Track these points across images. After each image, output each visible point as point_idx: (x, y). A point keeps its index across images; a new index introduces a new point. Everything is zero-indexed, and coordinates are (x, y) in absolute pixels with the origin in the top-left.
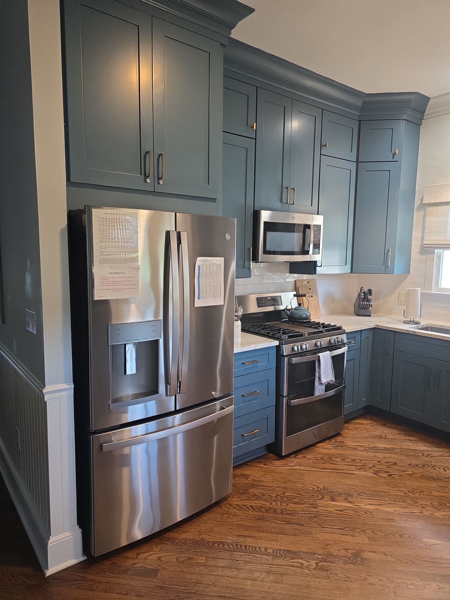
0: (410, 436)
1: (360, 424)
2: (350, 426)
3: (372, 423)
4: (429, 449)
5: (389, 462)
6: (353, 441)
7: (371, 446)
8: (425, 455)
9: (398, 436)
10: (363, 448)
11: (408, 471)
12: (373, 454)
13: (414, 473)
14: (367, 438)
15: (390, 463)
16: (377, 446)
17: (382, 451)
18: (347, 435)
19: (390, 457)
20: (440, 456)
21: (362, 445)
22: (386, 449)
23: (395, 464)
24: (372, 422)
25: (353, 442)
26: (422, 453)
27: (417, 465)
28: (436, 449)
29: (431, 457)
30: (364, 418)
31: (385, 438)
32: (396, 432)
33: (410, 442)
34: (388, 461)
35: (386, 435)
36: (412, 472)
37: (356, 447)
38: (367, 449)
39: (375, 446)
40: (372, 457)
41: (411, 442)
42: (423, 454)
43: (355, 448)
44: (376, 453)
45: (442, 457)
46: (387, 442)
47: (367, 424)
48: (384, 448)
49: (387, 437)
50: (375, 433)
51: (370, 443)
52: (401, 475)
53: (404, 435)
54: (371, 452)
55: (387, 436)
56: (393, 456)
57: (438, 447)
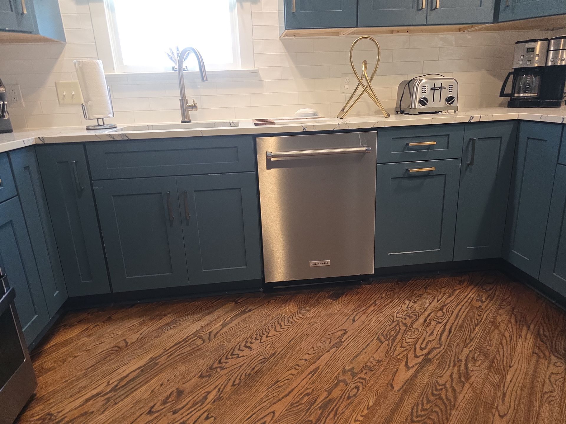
0: (161, 317)
1: (64, 344)
2: (45, 362)
3: (87, 329)
4: (203, 323)
5: (167, 398)
6: (71, 397)
7: (114, 382)
8: (206, 337)
9: (145, 330)
10: (100, 401)
11: (208, 393)
12: (129, 399)
13: (219, 389)
14: (94, 367)
15: (170, 400)
16: (125, 374)
17: (140, 379)
18: (50, 389)
19: (162, 385)
20: (224, 326)
21: (95, 392)
22: (143, 370)
23: (180, 393)
24: (86, 327)
25: (73, 399)
26: (200, 338)
27: (211, 368)
28: (209, 318)
29: (215, 336)
30: (65, 325)
31: (126, 346)
32: (136, 322)
33: (169, 328)
34: (165, 395)
35: (125, 340)
36: (217, 390)
37: (85, 409)
38: (110, 395)
39: (120, 377)
40: (132, 411)
41: (171, 328)
42: (202, 339)
43: (86, 413)
44: (132, 392)
45: (228, 327)
46: (136, 352)
47: (79, 336)
48: (139, 370)
49: (129, 341)
50: (104, 347)
51: (108, 378)
52: (206, 414)
53: (152, 319)
54: (122, 397)
55: (127, 340)
56: (164, 377)
57: (209, 313)
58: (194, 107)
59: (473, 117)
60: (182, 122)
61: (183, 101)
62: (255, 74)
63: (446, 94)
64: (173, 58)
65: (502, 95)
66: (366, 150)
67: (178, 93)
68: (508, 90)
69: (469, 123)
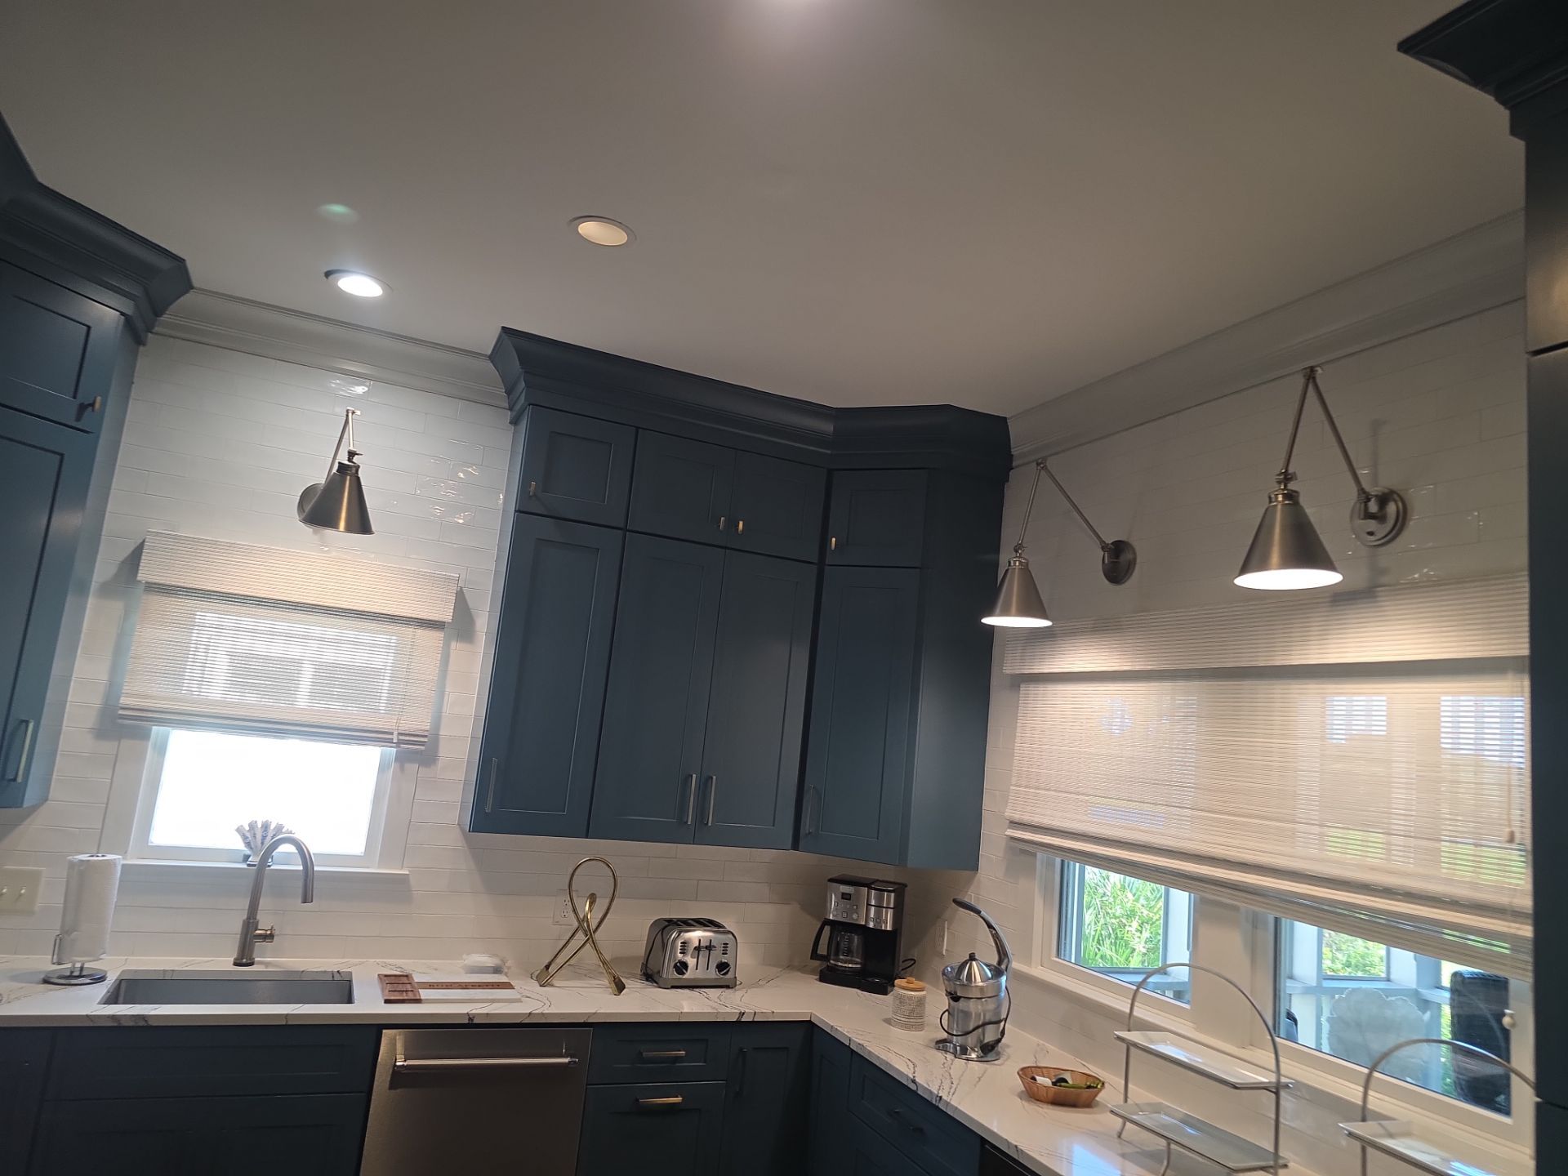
58: (268, 937)
59: (744, 1013)
60: (236, 964)
61: (250, 923)
62: (402, 880)
63: (717, 957)
64: (252, 844)
65: (815, 955)
66: (570, 1062)
67: (245, 904)
68: (823, 950)
69: (738, 1023)
